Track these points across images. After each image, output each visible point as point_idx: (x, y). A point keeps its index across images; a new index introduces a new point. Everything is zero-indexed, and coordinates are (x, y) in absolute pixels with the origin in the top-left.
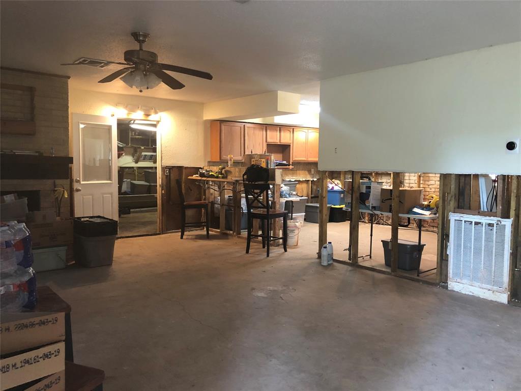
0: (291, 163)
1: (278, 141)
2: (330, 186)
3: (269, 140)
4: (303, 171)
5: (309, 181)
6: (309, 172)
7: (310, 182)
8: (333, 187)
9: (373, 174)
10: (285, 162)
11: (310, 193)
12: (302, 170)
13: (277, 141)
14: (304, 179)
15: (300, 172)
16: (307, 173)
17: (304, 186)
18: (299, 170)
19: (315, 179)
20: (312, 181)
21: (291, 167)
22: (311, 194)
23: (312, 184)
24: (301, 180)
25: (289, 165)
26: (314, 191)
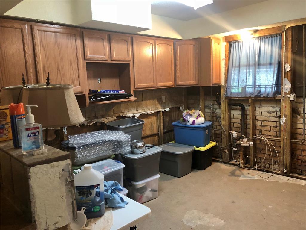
0: (132, 93)
1: (108, 58)
2: (191, 120)
3: (90, 56)
4: (151, 101)
5: (159, 112)
6: (160, 100)
7: (161, 113)
8: (194, 121)
9: (250, 101)
10: (122, 92)
11: (162, 127)
12: (150, 99)
13: (106, 57)
14: (153, 112)
15: (148, 102)
16: (156, 102)
17: (154, 119)
18: (146, 100)
19: (167, 110)
20: (165, 113)
21: (133, 98)
22: (164, 129)
23: (163, 115)
24: (149, 112)
25: (129, 96)
26: (166, 124)
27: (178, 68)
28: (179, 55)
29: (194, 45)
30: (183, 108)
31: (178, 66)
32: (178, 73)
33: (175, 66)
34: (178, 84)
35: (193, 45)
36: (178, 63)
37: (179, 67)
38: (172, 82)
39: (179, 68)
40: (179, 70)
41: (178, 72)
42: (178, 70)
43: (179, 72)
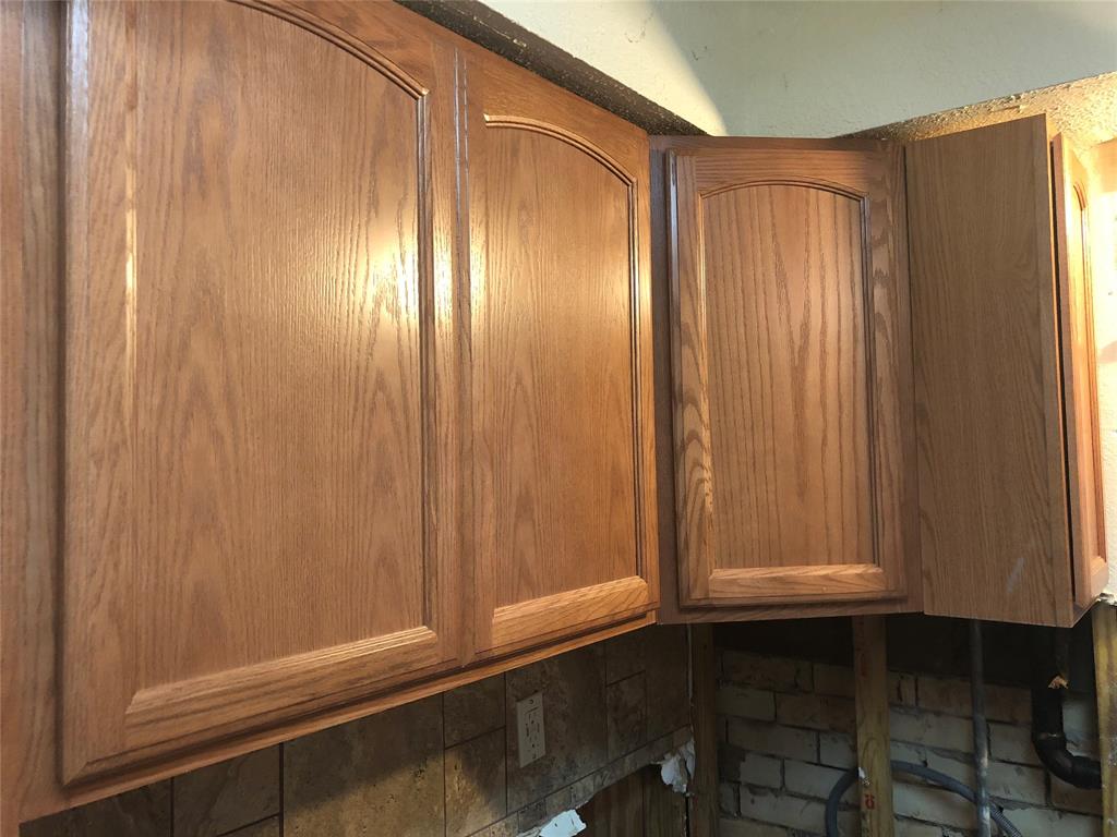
6: (489, 751)
16: (457, 784)
27: (698, 419)
28: (702, 286)
29: (858, 198)
30: (691, 767)
31: (695, 403)
32: (703, 477)
33: (670, 396)
34: (697, 594)
35: (848, 195)
36: (696, 369)
37: (704, 407)
38: (640, 572)
39: (706, 417)
40: (705, 436)
41: (698, 464)
42: (695, 436)
43: (707, 461)
